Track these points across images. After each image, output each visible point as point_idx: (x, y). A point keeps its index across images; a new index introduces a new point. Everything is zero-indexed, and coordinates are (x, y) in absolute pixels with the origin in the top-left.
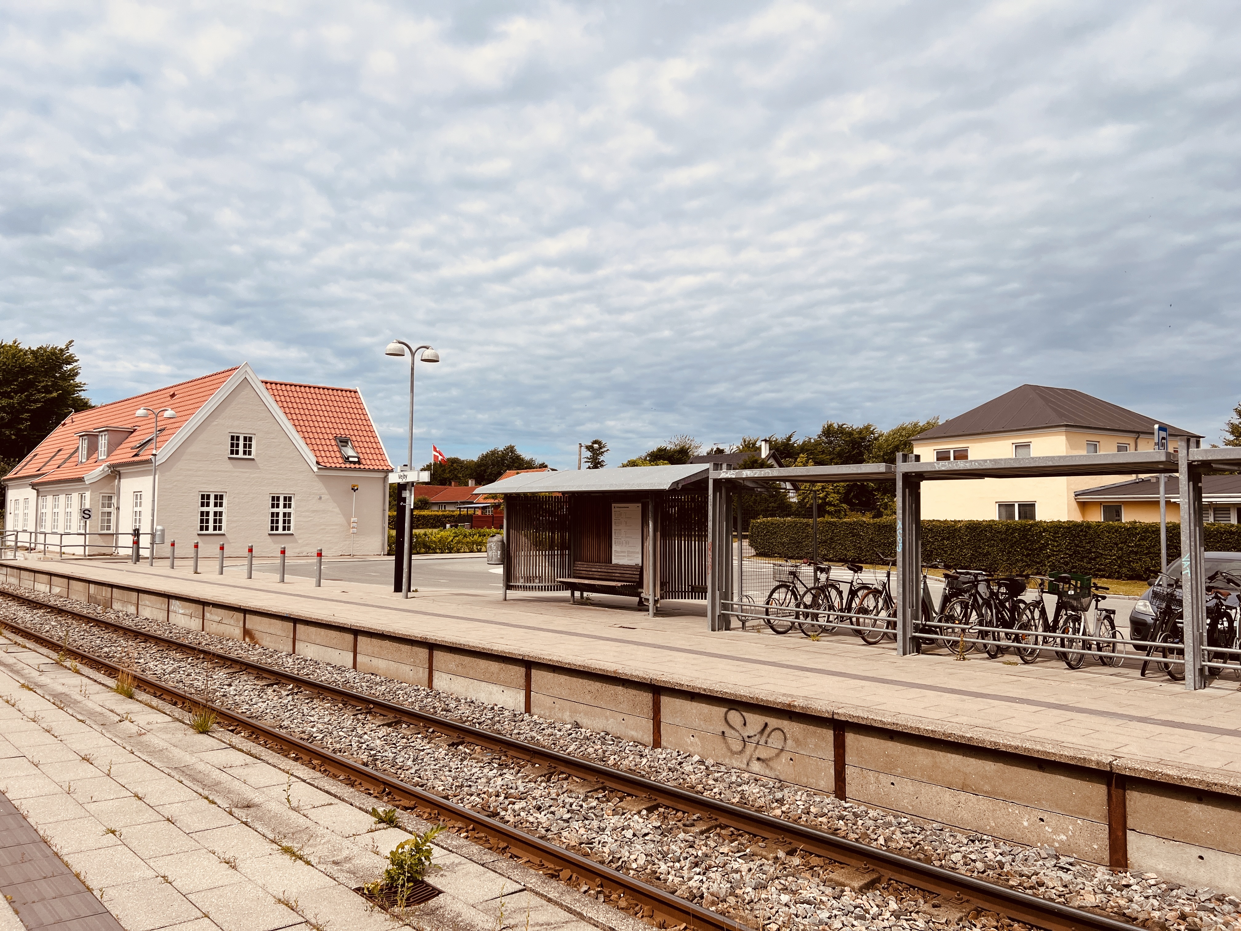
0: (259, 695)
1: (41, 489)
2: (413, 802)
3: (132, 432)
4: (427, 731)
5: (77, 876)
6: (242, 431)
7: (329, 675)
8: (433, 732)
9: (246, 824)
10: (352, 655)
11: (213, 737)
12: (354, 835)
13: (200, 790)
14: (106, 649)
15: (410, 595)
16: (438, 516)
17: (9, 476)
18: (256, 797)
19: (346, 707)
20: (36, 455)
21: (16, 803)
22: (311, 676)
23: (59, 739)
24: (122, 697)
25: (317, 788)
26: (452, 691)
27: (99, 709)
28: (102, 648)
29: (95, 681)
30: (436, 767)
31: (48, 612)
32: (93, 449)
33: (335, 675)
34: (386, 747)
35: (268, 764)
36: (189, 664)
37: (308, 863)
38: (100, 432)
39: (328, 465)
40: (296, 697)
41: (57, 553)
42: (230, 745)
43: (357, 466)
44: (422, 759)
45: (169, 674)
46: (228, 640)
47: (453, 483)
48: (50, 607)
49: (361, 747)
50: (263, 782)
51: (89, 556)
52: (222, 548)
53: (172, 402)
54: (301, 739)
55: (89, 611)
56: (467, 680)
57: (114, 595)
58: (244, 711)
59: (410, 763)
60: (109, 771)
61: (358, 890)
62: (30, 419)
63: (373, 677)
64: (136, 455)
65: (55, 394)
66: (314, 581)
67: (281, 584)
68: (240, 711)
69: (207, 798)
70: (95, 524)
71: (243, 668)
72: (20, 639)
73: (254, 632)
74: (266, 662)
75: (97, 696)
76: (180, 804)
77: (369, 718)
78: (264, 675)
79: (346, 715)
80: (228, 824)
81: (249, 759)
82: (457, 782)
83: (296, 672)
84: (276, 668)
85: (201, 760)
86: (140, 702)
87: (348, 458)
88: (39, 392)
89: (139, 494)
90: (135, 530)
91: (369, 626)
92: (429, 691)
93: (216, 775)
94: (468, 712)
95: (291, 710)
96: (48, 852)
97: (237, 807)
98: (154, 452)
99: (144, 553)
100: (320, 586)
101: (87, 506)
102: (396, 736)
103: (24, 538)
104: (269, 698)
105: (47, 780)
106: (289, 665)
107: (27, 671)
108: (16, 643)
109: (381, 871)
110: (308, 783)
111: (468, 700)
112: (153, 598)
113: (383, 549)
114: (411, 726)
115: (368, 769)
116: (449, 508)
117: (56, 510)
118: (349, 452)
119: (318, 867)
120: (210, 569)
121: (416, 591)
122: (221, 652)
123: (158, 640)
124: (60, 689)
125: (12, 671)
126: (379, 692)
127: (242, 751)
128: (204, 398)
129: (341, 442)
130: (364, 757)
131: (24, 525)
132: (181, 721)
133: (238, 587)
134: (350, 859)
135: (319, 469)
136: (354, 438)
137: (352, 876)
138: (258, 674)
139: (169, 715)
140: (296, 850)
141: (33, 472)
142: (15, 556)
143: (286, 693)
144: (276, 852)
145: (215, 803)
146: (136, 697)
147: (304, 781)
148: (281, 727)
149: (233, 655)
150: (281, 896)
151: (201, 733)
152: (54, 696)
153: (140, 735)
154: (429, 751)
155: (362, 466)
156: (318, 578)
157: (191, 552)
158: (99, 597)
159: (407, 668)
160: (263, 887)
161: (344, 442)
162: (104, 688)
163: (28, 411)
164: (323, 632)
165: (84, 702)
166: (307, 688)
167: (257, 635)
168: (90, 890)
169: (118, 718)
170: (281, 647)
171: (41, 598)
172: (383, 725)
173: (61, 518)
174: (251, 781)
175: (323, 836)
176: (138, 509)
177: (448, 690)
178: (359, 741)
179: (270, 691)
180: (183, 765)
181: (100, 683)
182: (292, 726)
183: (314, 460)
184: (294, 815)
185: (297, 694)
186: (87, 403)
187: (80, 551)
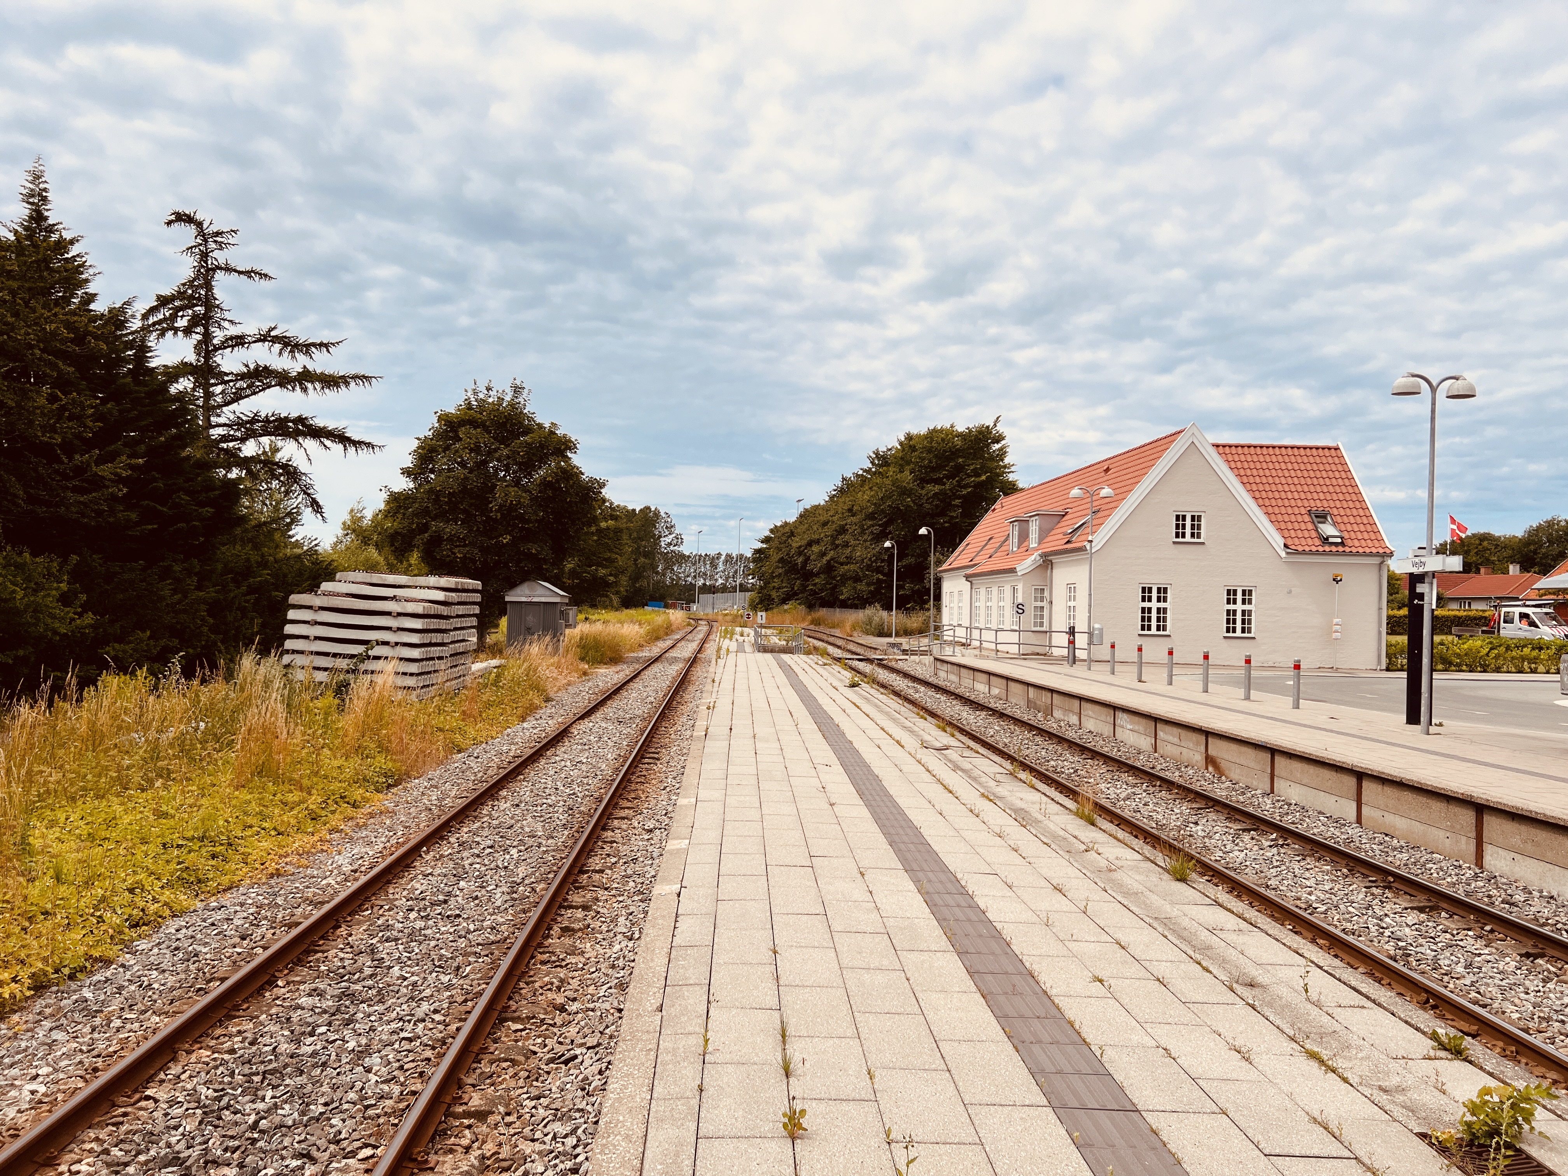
0: (1234, 841)
1: (975, 580)
2: (1476, 1028)
3: (1064, 516)
4: (1482, 929)
5: (1071, 1024)
6: (1189, 509)
7: (1322, 828)
8: (1492, 931)
9: (1253, 1007)
10: (1354, 805)
11: (1194, 888)
12: (1404, 1058)
13: (1192, 954)
14: (1052, 763)
15: (1432, 729)
16: (1460, 618)
17: (945, 566)
18: (1262, 978)
19: (1353, 875)
20: (968, 545)
21: (999, 926)
22: (1300, 826)
23: (1028, 860)
24: (1082, 822)
25: (1340, 980)
26: (1517, 876)
27: (1062, 833)
28: (1048, 761)
29: (1053, 799)
30: (1503, 983)
31: (990, 715)
32: (1024, 537)
33: (1332, 829)
34: (1421, 940)
35: (1268, 934)
36: (1145, 791)
37: (1345, 1080)
38: (1030, 517)
39: (1300, 549)
40: (1282, 851)
41: (992, 650)
42: (1216, 901)
43: (1341, 549)
44: (1480, 968)
45: (1124, 800)
46: (1186, 767)
47: (1482, 570)
48: (991, 709)
49: (1382, 933)
50: (1265, 958)
51: (1023, 655)
52: (1171, 653)
53: (1106, 478)
54: (1297, 907)
55: (1030, 717)
56: (1542, 863)
57: (1055, 702)
58: (1218, 858)
59: (1460, 969)
60: (1086, 908)
61: (1423, 1136)
62: (962, 506)
63: (1387, 839)
64: (1068, 542)
65: (984, 478)
66: (1290, 700)
67: (1246, 703)
68: (1213, 858)
69: (1199, 964)
70: (1029, 618)
71: (1210, 804)
72: (972, 743)
73: (1218, 760)
74: (1237, 799)
75: (1056, 817)
76: (1169, 964)
77: (1389, 895)
78: (1237, 817)
79: (1355, 886)
80: (1230, 1002)
81: (1244, 925)
82: (1542, 1011)
83: (1278, 818)
84: (1251, 810)
85: (1185, 915)
86: (1104, 831)
87: (1327, 539)
88: (969, 476)
89: (1072, 586)
90: (1070, 628)
91: (1380, 769)
92: (1478, 871)
93: (1204, 935)
94: (1546, 912)
95: (1277, 867)
96: (1037, 988)
97: (1237, 982)
98: (1090, 538)
99: (1081, 654)
100: (1298, 708)
101: (1020, 601)
102: (1434, 927)
103: (961, 633)
104: (1248, 846)
105: (1023, 905)
106: (1267, 808)
107: (984, 779)
108: (968, 747)
109: (1452, 1118)
110: (1326, 972)
111: (1545, 894)
112: (1097, 708)
113: (1379, 662)
114: (1456, 917)
115: (1399, 966)
116: (1477, 606)
117: (989, 604)
118: (1328, 529)
119: (1359, 1088)
120: (1156, 678)
121: (1441, 725)
122: (1181, 781)
123: (1107, 759)
124: (1020, 804)
125: (970, 777)
126: (1398, 861)
127: (1233, 912)
128: (1144, 471)
129: (1316, 517)
130: (1390, 947)
131: (959, 619)
132: (1152, 862)
133: (1195, 702)
134: (1403, 1090)
135: (1288, 553)
136: (1335, 512)
137: (1410, 1114)
138: (1229, 814)
139: (1138, 852)
140: (1325, 1058)
141: (965, 562)
142: (954, 652)
143: (1269, 843)
144: (1298, 1054)
145: (1211, 972)
146: (1099, 825)
147: (1321, 968)
148: (1267, 886)
149: (1196, 787)
150: (1316, 1114)
151: (1178, 880)
152: (1016, 811)
153: (1110, 871)
154: (1488, 957)
155: (1347, 549)
156: (1296, 697)
157: (1134, 656)
158: (1038, 702)
159: (1442, 834)
160: (1290, 1096)
161: (1322, 517)
162: (1062, 808)
163: (959, 497)
164: (1312, 769)
165: (1045, 822)
166: (1295, 841)
167: (1223, 765)
168: (1088, 1045)
169: (1084, 847)
170: (1255, 783)
171: (981, 699)
172: (1412, 908)
173: (995, 612)
174: (1250, 952)
175: (1360, 1049)
176: (1072, 604)
177: (1509, 874)
178: (1378, 925)
179: (1246, 837)
180: (1163, 916)
181: (1058, 803)
182: (1281, 888)
183: (1281, 541)
184: (1314, 1011)
185: (1282, 846)
186: (1014, 485)
187: (1014, 649)
